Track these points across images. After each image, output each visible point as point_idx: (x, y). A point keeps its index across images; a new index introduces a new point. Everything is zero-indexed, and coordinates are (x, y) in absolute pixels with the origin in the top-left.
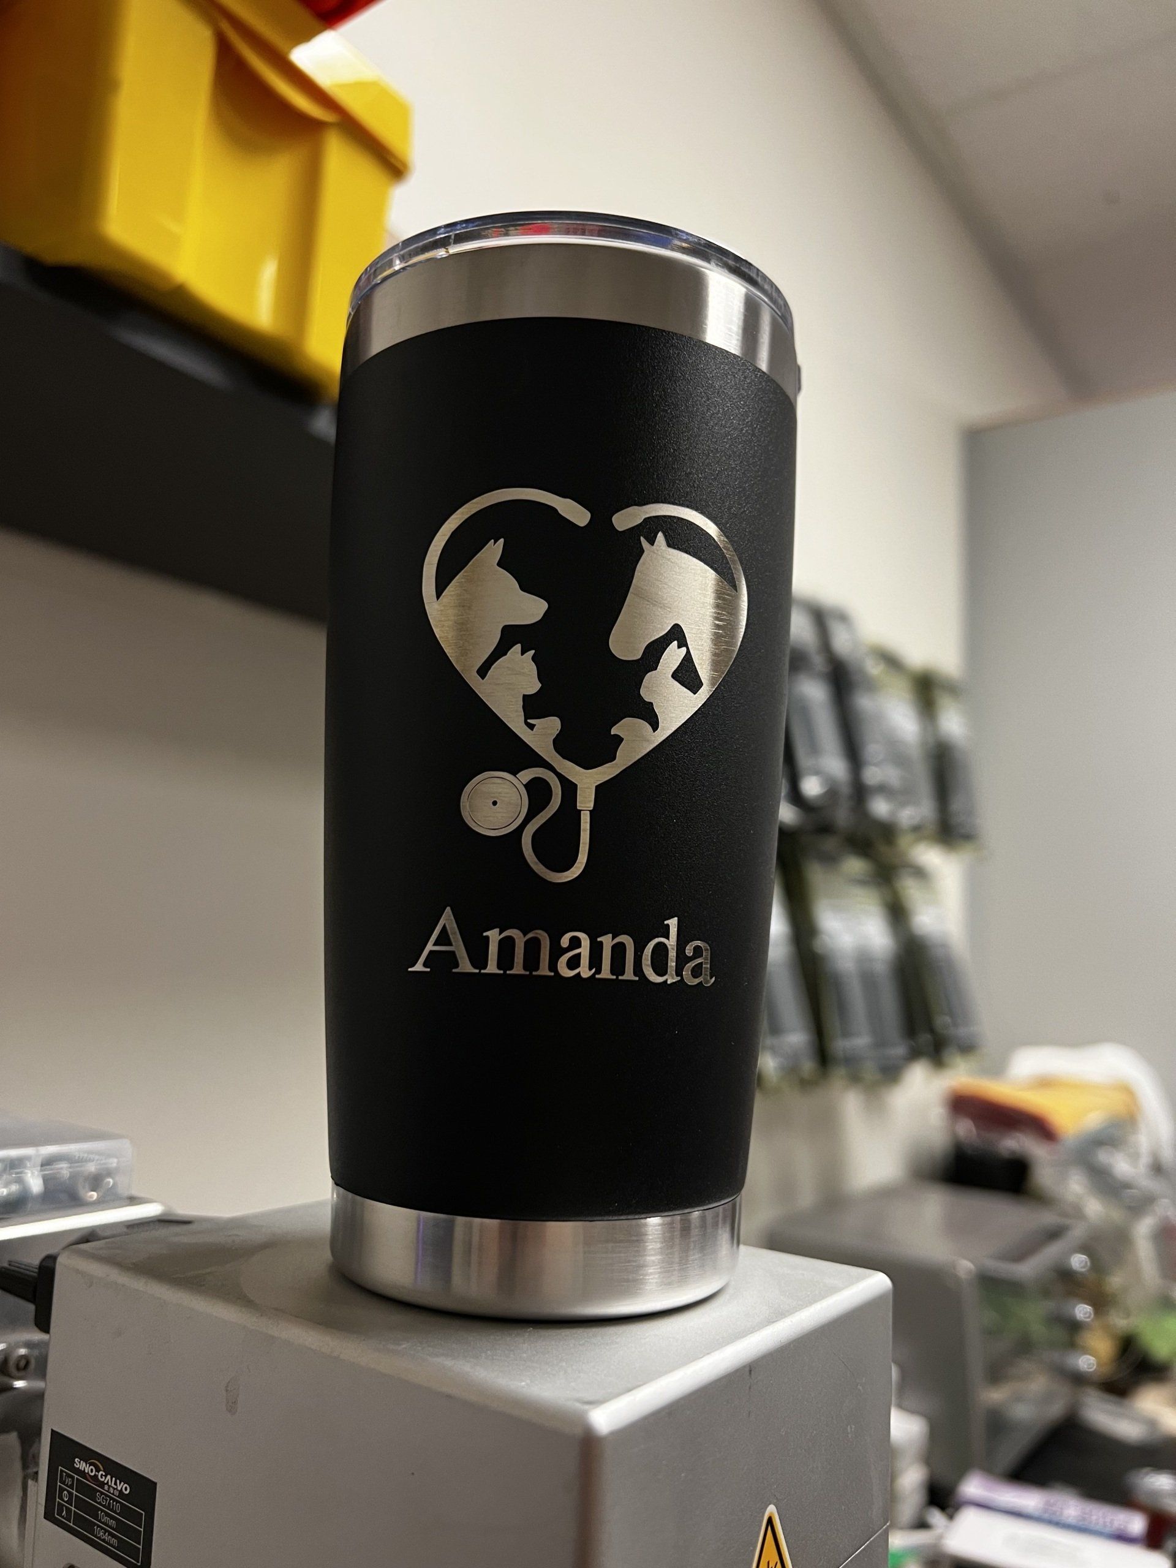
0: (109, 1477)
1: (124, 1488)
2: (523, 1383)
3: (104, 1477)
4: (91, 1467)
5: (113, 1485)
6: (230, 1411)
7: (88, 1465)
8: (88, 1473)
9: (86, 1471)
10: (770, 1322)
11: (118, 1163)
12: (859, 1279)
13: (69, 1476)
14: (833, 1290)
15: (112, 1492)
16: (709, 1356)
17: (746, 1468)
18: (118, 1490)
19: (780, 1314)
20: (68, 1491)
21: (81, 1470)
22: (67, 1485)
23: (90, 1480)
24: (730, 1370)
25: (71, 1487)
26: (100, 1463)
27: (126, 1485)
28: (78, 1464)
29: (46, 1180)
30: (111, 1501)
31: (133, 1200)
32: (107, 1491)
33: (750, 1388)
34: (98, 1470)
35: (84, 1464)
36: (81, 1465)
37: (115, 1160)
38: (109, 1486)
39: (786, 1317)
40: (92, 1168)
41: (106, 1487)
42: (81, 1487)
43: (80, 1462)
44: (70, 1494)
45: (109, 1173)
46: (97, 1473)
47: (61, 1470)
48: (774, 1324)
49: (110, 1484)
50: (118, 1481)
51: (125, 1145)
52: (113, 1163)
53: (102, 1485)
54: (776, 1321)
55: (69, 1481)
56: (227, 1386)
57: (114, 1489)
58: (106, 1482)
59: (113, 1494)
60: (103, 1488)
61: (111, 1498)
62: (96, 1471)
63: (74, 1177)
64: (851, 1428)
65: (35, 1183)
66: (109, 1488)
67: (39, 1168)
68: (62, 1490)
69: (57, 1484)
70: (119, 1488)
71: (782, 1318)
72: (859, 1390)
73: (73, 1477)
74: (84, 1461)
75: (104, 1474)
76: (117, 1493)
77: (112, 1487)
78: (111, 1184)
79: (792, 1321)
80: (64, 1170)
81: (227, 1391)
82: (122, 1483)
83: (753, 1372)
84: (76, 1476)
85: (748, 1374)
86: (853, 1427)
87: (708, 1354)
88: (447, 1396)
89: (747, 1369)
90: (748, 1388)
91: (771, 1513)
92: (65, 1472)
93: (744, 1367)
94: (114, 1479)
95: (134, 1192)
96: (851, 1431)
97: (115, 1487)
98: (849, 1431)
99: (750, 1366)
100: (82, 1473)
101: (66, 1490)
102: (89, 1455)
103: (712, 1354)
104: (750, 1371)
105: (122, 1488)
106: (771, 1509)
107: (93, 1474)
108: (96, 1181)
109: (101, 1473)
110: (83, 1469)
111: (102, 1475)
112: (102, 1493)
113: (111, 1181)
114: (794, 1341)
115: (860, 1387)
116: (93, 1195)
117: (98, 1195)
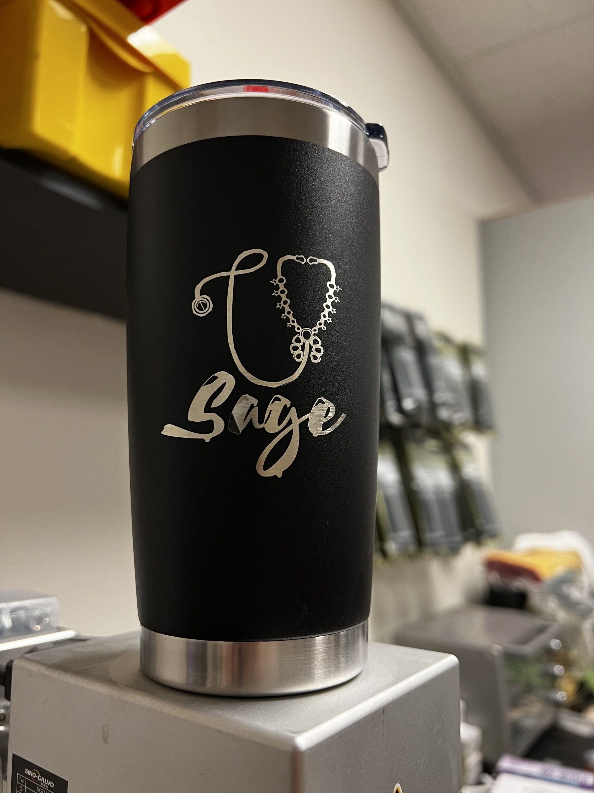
0: (43, 778)
1: (51, 784)
2: (259, 723)
3: (40, 779)
4: (34, 773)
5: (45, 782)
6: (105, 742)
7: (32, 772)
8: (32, 776)
9: (31, 775)
10: (394, 683)
11: (51, 610)
12: (440, 659)
13: (22, 778)
14: (427, 665)
15: (45, 786)
16: (360, 704)
17: (383, 764)
18: (48, 785)
19: (398, 680)
20: (22, 786)
21: (28, 775)
22: (22, 783)
23: (34, 780)
24: (372, 711)
25: (24, 784)
26: (39, 772)
27: (52, 783)
28: (27, 772)
29: (13, 620)
30: (45, 791)
31: (59, 629)
32: (43, 786)
33: (384, 720)
34: (37, 775)
35: (30, 771)
36: (29, 772)
37: (50, 608)
38: (44, 783)
39: (401, 681)
40: (37, 613)
41: (42, 784)
42: (29, 784)
43: (28, 771)
44: (24, 788)
45: (46, 615)
46: (37, 776)
47: (18, 775)
48: (396, 685)
49: (44, 782)
50: (48, 781)
51: (54, 600)
52: (48, 610)
53: (39, 783)
54: (397, 683)
55: (22, 781)
56: (102, 729)
57: (46, 785)
58: (41, 781)
59: (45, 787)
60: (40, 784)
61: (44, 790)
62: (36, 775)
63: (28, 618)
64: (439, 739)
65: (7, 623)
66: (43, 785)
67: (9, 614)
68: (19, 785)
69: (16, 782)
70: (48, 784)
71: (400, 682)
72: (443, 719)
73: (24, 779)
74: (30, 770)
75: (40, 777)
76: (47, 787)
77: (45, 784)
78: (48, 621)
79: (405, 683)
80: (22, 614)
81: (102, 731)
82: (50, 782)
83: (385, 713)
84: (26, 778)
85: (382, 713)
86: (441, 739)
87: (360, 703)
88: (219, 731)
89: (382, 710)
90: (382, 721)
91: (398, 788)
92: (21, 776)
93: (380, 709)
94: (45, 780)
95: (60, 625)
96: (439, 741)
97: (46, 784)
98: (438, 741)
99: (383, 708)
100: (29, 777)
101: (21, 785)
102: (32, 767)
103: (362, 703)
104: (383, 711)
105: (50, 784)
106: (398, 786)
107: (34, 777)
108: (39, 620)
109: (39, 776)
110: (29, 774)
111: (39, 777)
112: (40, 787)
113: (48, 619)
114: (407, 694)
115: (443, 717)
116: (38, 627)
117: (41, 627)
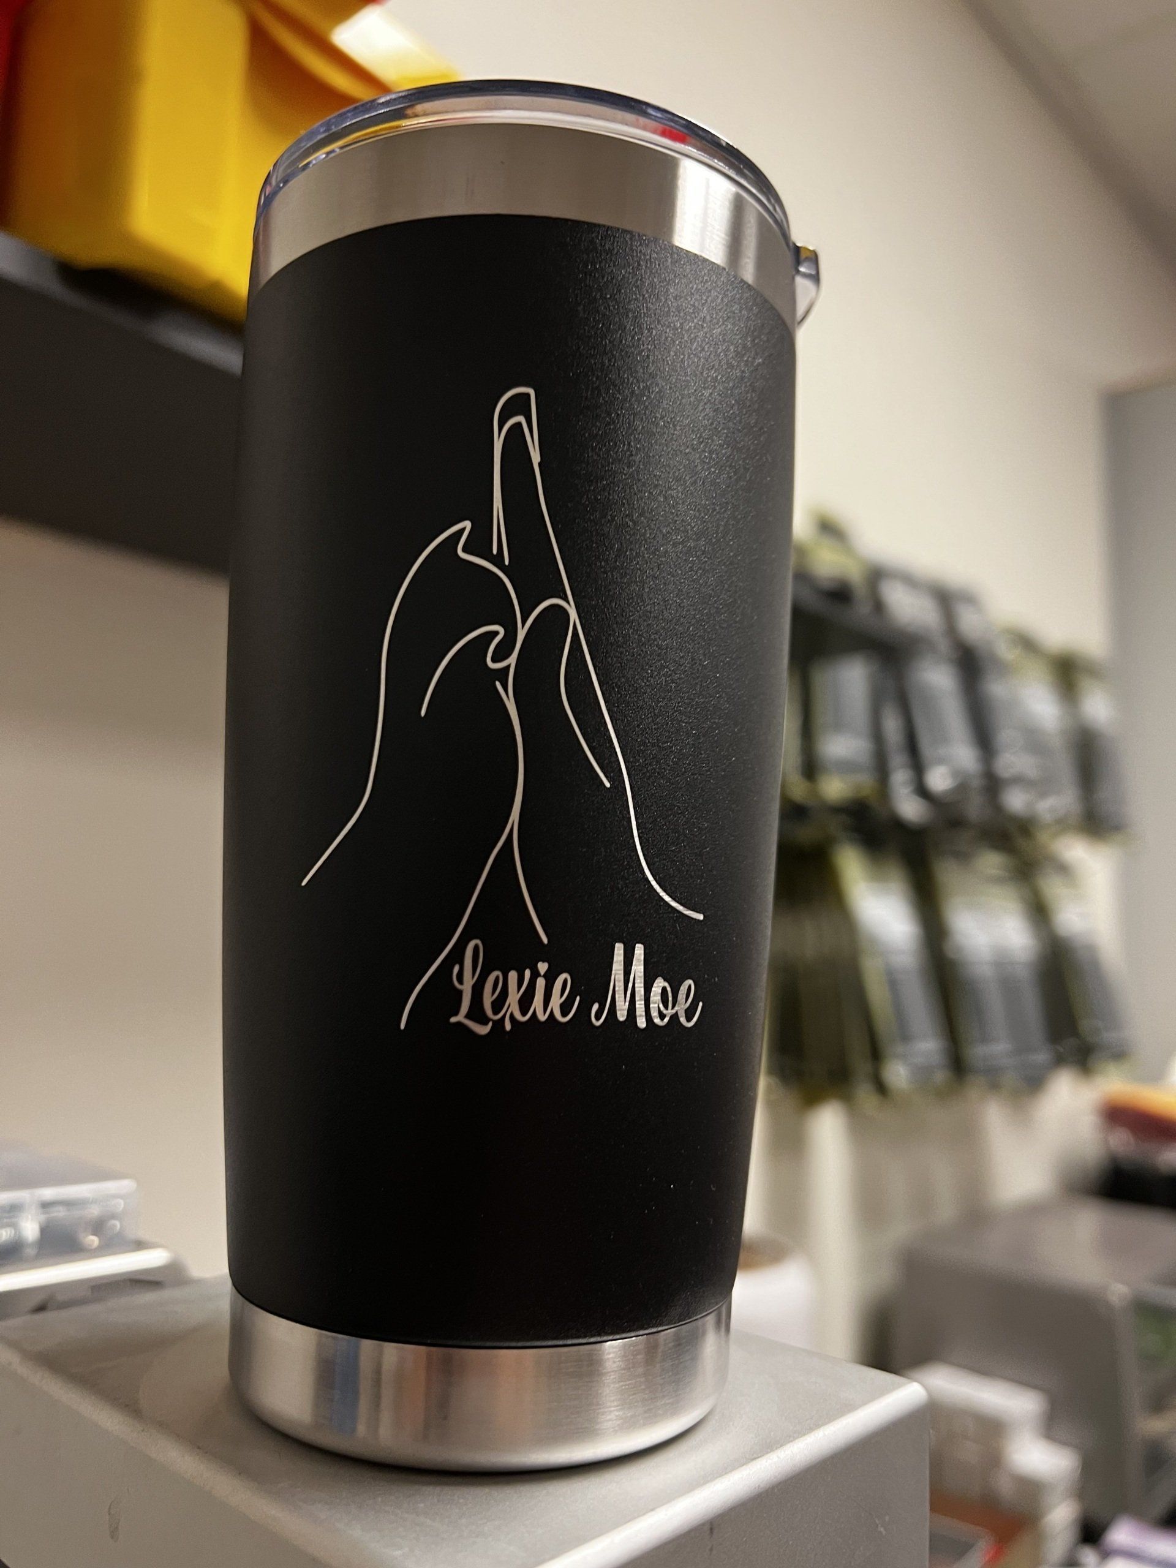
11: (124, 1205)
12: (884, 1391)
14: (848, 1408)
16: (653, 1513)
19: (768, 1446)
29: (43, 1226)
31: (140, 1245)
33: (711, 1550)
37: (122, 1202)
39: (772, 1450)
40: (94, 1211)
45: (113, 1216)
48: (754, 1462)
51: (125, 1185)
52: (120, 1204)
54: (758, 1457)
56: (109, 1509)
63: (73, 1221)
65: (30, 1228)
67: (36, 1212)
71: (767, 1453)
72: (881, 1532)
78: (117, 1228)
79: (778, 1457)
80: (60, 1213)
81: (109, 1514)
83: (715, 1531)
85: (708, 1532)
89: (708, 1526)
90: (708, 1550)
93: (703, 1524)
95: (143, 1234)
99: (710, 1522)
103: (658, 1510)
104: (711, 1529)
108: (98, 1226)
113: (117, 1224)
114: (779, 1484)
115: (882, 1529)
116: (93, 1241)
117: (100, 1241)
